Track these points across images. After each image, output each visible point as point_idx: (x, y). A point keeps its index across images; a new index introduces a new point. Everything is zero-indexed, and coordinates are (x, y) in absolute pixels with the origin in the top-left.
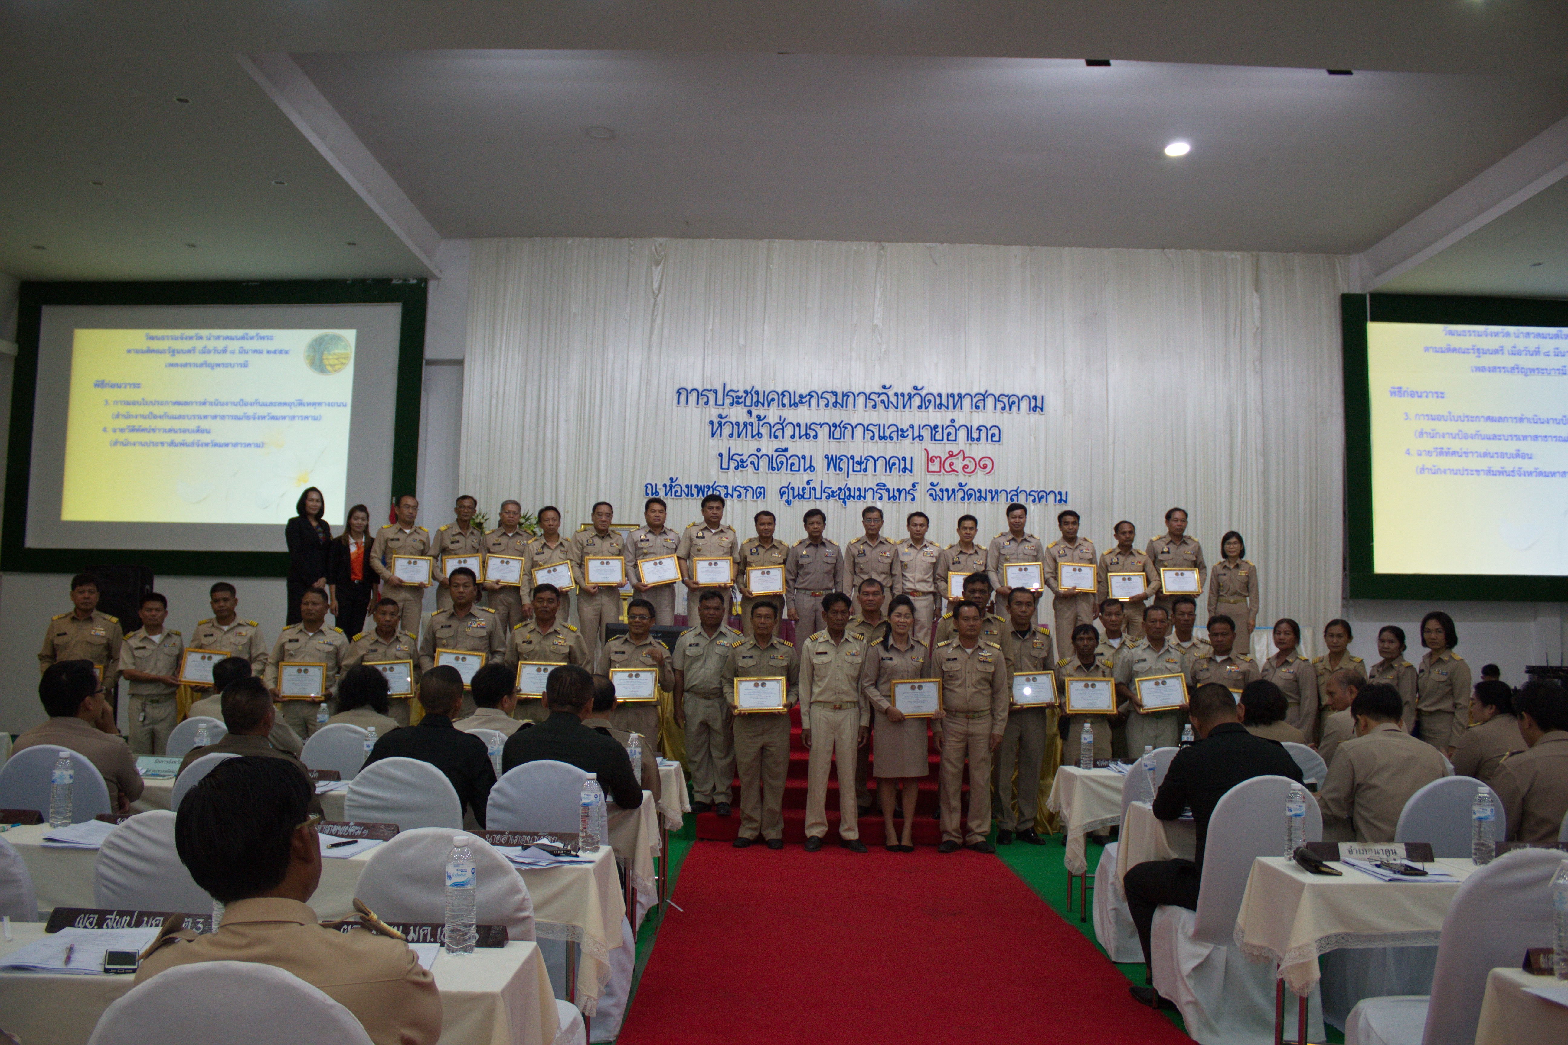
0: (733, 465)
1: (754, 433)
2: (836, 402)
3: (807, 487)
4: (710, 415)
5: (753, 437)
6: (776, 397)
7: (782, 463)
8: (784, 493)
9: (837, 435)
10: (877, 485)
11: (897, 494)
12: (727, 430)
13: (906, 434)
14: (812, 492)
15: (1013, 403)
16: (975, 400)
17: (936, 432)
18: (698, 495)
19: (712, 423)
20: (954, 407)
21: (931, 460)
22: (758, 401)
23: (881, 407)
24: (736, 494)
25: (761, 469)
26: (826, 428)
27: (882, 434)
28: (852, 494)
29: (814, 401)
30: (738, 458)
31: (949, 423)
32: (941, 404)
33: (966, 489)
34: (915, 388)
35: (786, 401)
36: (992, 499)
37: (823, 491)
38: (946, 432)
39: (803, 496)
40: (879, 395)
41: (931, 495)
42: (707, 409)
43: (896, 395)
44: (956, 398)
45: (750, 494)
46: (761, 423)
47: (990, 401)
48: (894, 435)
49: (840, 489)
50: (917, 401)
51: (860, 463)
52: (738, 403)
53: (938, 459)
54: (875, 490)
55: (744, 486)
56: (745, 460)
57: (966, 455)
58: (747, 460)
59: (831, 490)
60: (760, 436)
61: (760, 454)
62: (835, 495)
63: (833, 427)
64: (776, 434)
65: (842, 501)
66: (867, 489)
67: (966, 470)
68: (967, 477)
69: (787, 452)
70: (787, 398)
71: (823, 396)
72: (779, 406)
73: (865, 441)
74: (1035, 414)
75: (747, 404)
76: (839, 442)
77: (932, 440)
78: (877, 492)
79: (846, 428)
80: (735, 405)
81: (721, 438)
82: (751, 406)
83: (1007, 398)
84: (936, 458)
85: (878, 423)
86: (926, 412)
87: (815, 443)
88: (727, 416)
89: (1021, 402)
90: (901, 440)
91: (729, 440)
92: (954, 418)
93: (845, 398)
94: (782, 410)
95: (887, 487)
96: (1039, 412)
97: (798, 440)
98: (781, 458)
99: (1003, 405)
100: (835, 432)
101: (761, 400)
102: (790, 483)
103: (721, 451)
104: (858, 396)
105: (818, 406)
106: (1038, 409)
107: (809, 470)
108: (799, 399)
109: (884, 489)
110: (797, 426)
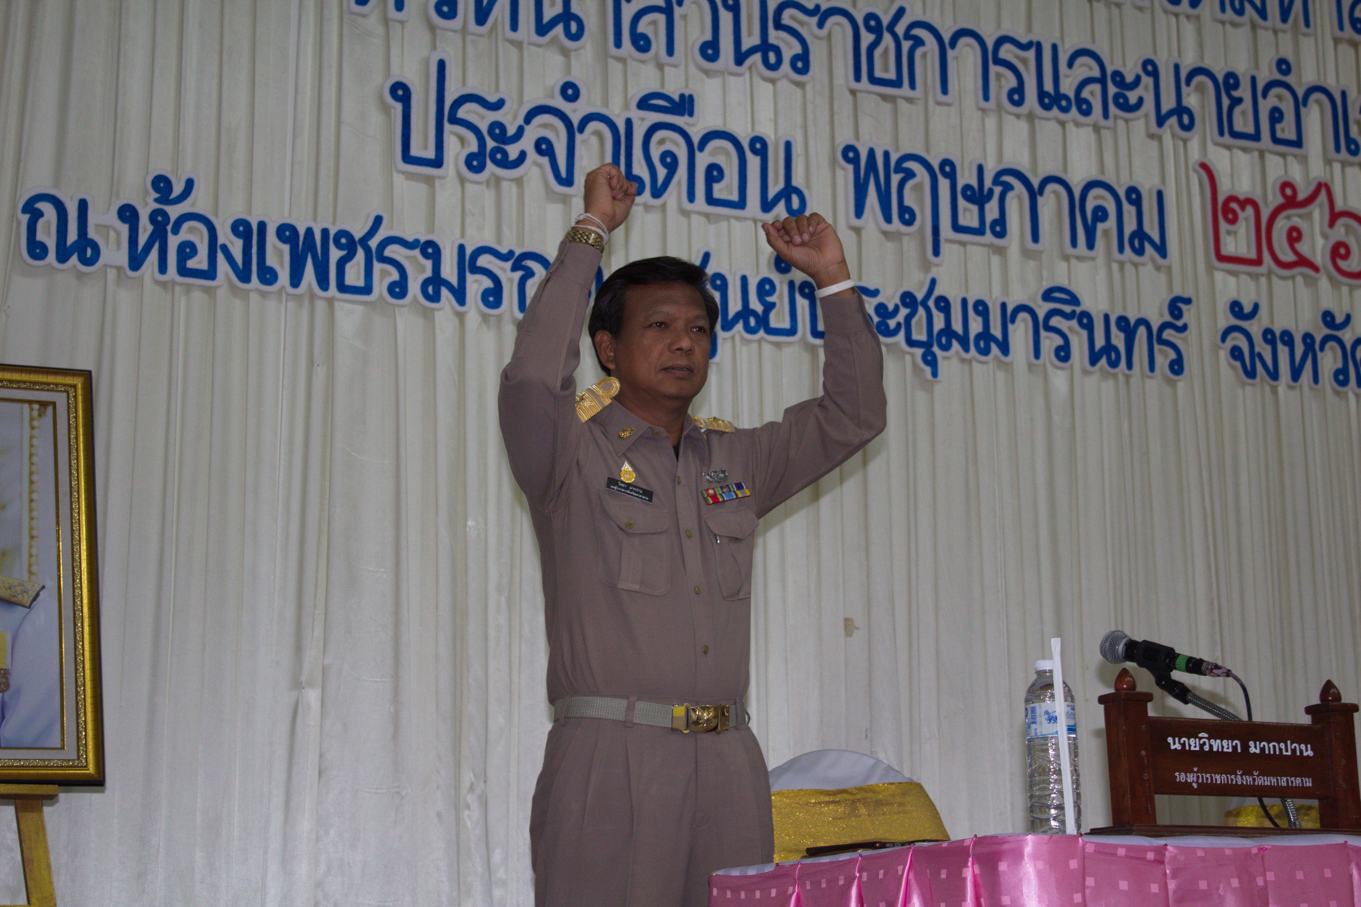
0: (457, 145)
1: (548, 14)
3: (780, 281)
5: (542, 28)
7: (670, 161)
9: (884, 66)
10: (1047, 295)
11: (1118, 339)
13: (1133, 97)
14: (802, 302)
17: (1234, 101)
18: (296, 280)
21: (1224, 209)
24: (476, 285)
26: (841, 32)
27: (1048, 86)
28: (957, 326)
30: (482, 118)
31: (1266, 72)
38: (1265, 106)
39: (763, 322)
41: (1236, 353)
48: (1093, 95)
49: (908, 299)
51: (978, 197)
53: (1250, 210)
54: (1041, 315)
55: (511, 253)
56: (511, 131)
57: (1339, 205)
58: (520, 132)
59: (874, 301)
60: (574, 27)
61: (574, 111)
62: (892, 323)
63: (869, 29)
64: (642, 27)
65: (919, 352)
66: (1010, 309)
67: (1342, 264)
68: (1345, 289)
69: (691, 114)
73: (991, 104)
76: (893, 99)
77: (1220, 132)
78: (1047, 327)
79: (919, 41)
81: (402, 15)
84: (1243, 204)
85: (1034, 39)
86: (1191, 18)
87: (801, 91)
90: (1116, 119)
91: (436, 28)
92: (1284, 55)
95: (1083, 307)
97: (731, 66)
98: (665, 140)
100: (877, 53)
102: (707, 255)
103: (399, 75)
107: (781, 206)
109: (1073, 314)
110: (726, 6)
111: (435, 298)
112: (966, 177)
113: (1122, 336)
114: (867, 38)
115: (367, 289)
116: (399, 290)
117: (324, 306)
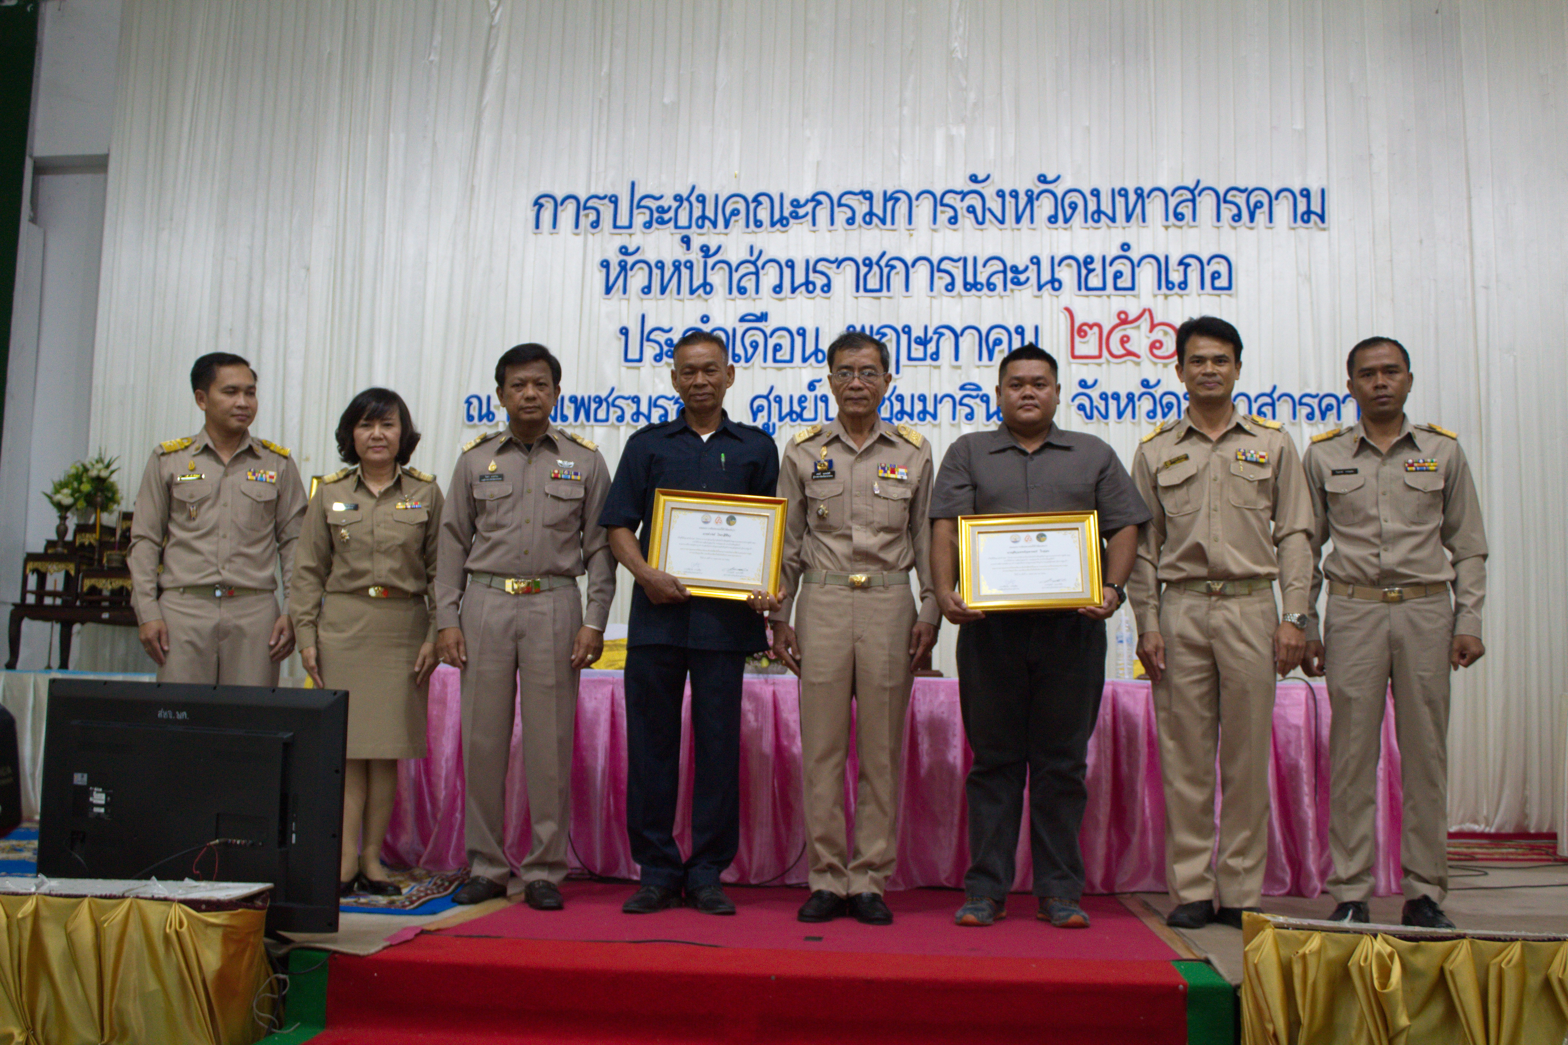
0: (650, 351)
1: (695, 285)
2: (871, 213)
3: (810, 395)
4: (603, 250)
5: (692, 292)
6: (742, 206)
7: (755, 345)
8: (760, 409)
9: (873, 282)
10: (962, 388)
12: (638, 279)
13: (1022, 278)
14: (821, 405)
15: (1259, 205)
16: (1173, 201)
17: (1090, 271)
18: (576, 418)
19: (605, 264)
20: (1128, 218)
21: (1079, 331)
22: (703, 217)
23: (967, 221)
24: (656, 413)
26: (849, 269)
27: (970, 279)
28: (907, 408)
29: (823, 214)
30: (661, 338)
31: (1116, 251)
32: (1099, 211)
33: (1158, 392)
34: (1042, 179)
35: (763, 214)
38: (1110, 272)
39: (800, 416)
40: (964, 195)
41: (1081, 407)
42: (598, 237)
43: (1001, 194)
44: (1132, 198)
46: (711, 261)
47: (1206, 203)
48: (998, 280)
50: (1045, 207)
51: (923, 342)
52: (662, 222)
53: (1096, 329)
54: (958, 398)
57: (1157, 321)
60: (708, 288)
63: (865, 265)
64: (743, 284)
66: (939, 397)
67: (1156, 352)
68: (1160, 366)
69: (766, 320)
70: (766, 208)
71: (843, 201)
72: (747, 226)
73: (935, 293)
74: (1307, 228)
75: (680, 224)
76: (878, 298)
77: (1080, 289)
78: (961, 404)
79: (893, 267)
80: (655, 225)
81: (626, 296)
82: (690, 227)
83: (1244, 195)
84: (1091, 327)
85: (963, 256)
86: (1065, 229)
87: (827, 301)
88: (638, 249)
89: (1274, 202)
90: (1012, 290)
91: (642, 299)
92: (1127, 240)
93: (890, 204)
94: (756, 233)
95: (984, 391)
96: (1315, 223)
97: (789, 295)
98: (753, 335)
99: (1235, 211)
100: (869, 277)
101: (710, 213)
102: (772, 388)
103: (625, 323)
104: (917, 198)
105: (832, 223)
106: (1313, 217)
107: (813, 359)
108: (791, 209)
109: (977, 396)
110: (787, 266)
112: (917, 332)
114: (863, 270)
115: (607, 420)
116: (621, 419)
117: (588, 429)
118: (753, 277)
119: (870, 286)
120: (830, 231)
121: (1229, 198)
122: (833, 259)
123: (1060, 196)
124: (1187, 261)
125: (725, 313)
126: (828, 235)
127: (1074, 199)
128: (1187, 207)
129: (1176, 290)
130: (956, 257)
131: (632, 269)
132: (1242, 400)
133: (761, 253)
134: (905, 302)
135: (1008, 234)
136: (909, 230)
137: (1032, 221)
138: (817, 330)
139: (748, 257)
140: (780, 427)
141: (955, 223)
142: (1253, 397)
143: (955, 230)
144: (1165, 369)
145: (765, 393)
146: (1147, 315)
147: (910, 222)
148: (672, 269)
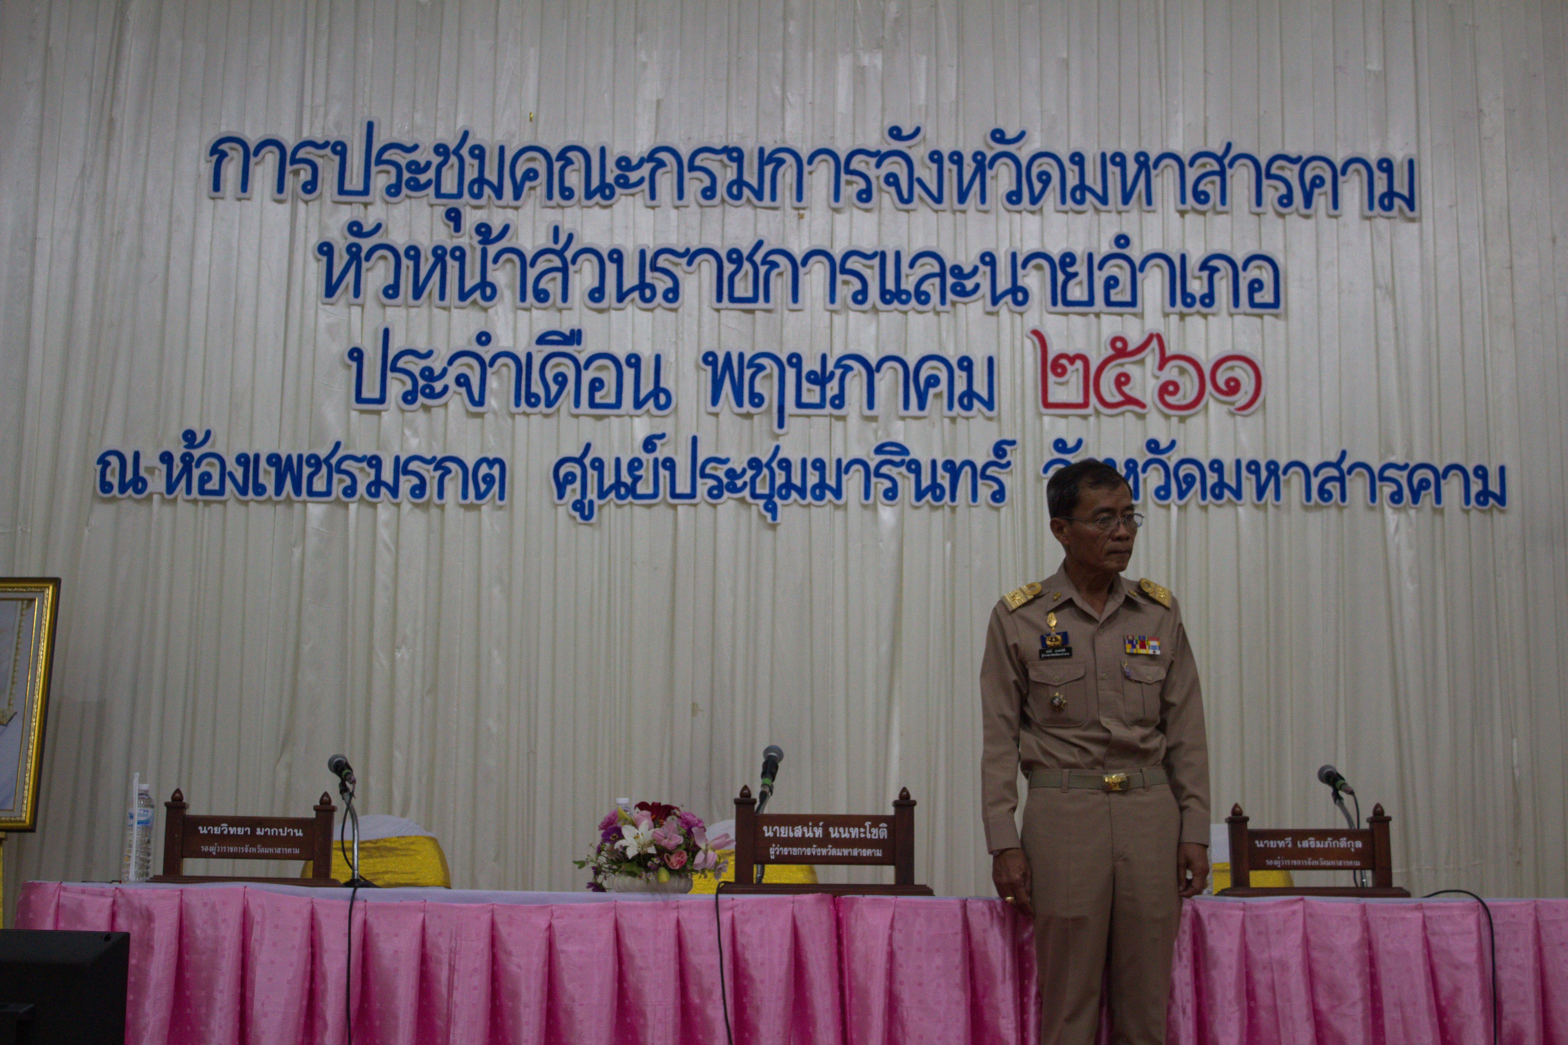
0: (397, 387)
1: (469, 284)
2: (740, 182)
3: (647, 458)
4: (322, 227)
5: (463, 296)
6: (541, 166)
7: (561, 380)
8: (570, 478)
9: (743, 288)
10: (879, 450)
11: (944, 479)
12: (377, 273)
13: (969, 284)
14: (664, 474)
15: (1317, 181)
16: (1192, 175)
17: (1070, 276)
18: (279, 490)
19: (326, 249)
20: (1126, 197)
21: (1053, 366)
22: (481, 180)
23: (886, 198)
24: (407, 483)
25: (492, 402)
26: (707, 267)
27: (890, 285)
28: (797, 480)
29: (666, 182)
30: (415, 366)
31: (1106, 247)
32: (1082, 187)
33: (1172, 459)
34: (998, 136)
35: (574, 179)
36: (1261, 492)
37: (698, 471)
38: (1100, 277)
39: (631, 491)
40: (881, 157)
42: (314, 206)
43: (936, 157)
44: (1132, 168)
45: (453, 486)
46: (492, 250)
47: (1241, 177)
48: (932, 287)
49: (755, 464)
50: (1002, 178)
51: (820, 379)
52: (417, 186)
53: (1079, 364)
54: (872, 465)
55: (434, 458)
56: (437, 372)
57: (1171, 351)
58: (444, 372)
59: (726, 467)
60: (488, 291)
61: (487, 352)
62: (739, 483)
63: (731, 260)
64: (542, 285)
65: (761, 502)
66: (844, 463)
67: (1169, 399)
68: (1174, 420)
69: (579, 343)
70: (579, 170)
71: (698, 162)
72: (550, 196)
73: (837, 306)
74: (1389, 218)
75: (444, 190)
76: (752, 312)
77: (1054, 303)
78: (878, 475)
79: (774, 265)
80: (405, 191)
81: (359, 300)
82: (460, 195)
83: (1297, 168)
84: (1072, 360)
85: (879, 250)
86: (1033, 212)
87: (672, 315)
88: (378, 227)
89: (1341, 179)
90: (954, 304)
91: (384, 306)
92: (1125, 231)
93: (768, 169)
94: (563, 207)
95: (912, 456)
96: (1401, 210)
97: (615, 304)
98: (558, 365)
99: (1283, 190)
100: (737, 278)
101: (491, 175)
102: (588, 446)
103: (357, 342)
104: (810, 161)
105: (681, 196)
106: (1397, 202)
107: (651, 403)
108: (617, 172)
109: (902, 463)
110: (611, 260)
111: (377, 494)
112: (811, 364)
113: (947, 476)
115: (328, 493)
116: (351, 491)
117: (298, 507)
118: (559, 276)
119: (739, 292)
120: (677, 208)
121: (1274, 170)
122: (682, 250)
123: (1024, 163)
124: (1214, 263)
125: (515, 329)
126: (673, 213)
127: (1045, 168)
128: (1213, 183)
129: (1198, 306)
130: (869, 252)
131: (368, 258)
132: (1297, 473)
133: (570, 237)
134: (791, 318)
135: (947, 218)
136: (797, 209)
137: (983, 200)
138: (658, 358)
139: (551, 245)
140: (601, 507)
141: (868, 199)
142: (1312, 467)
143: (867, 210)
144: (1182, 425)
145: (577, 455)
146: (1155, 343)
147: (800, 198)
148: (432, 260)
